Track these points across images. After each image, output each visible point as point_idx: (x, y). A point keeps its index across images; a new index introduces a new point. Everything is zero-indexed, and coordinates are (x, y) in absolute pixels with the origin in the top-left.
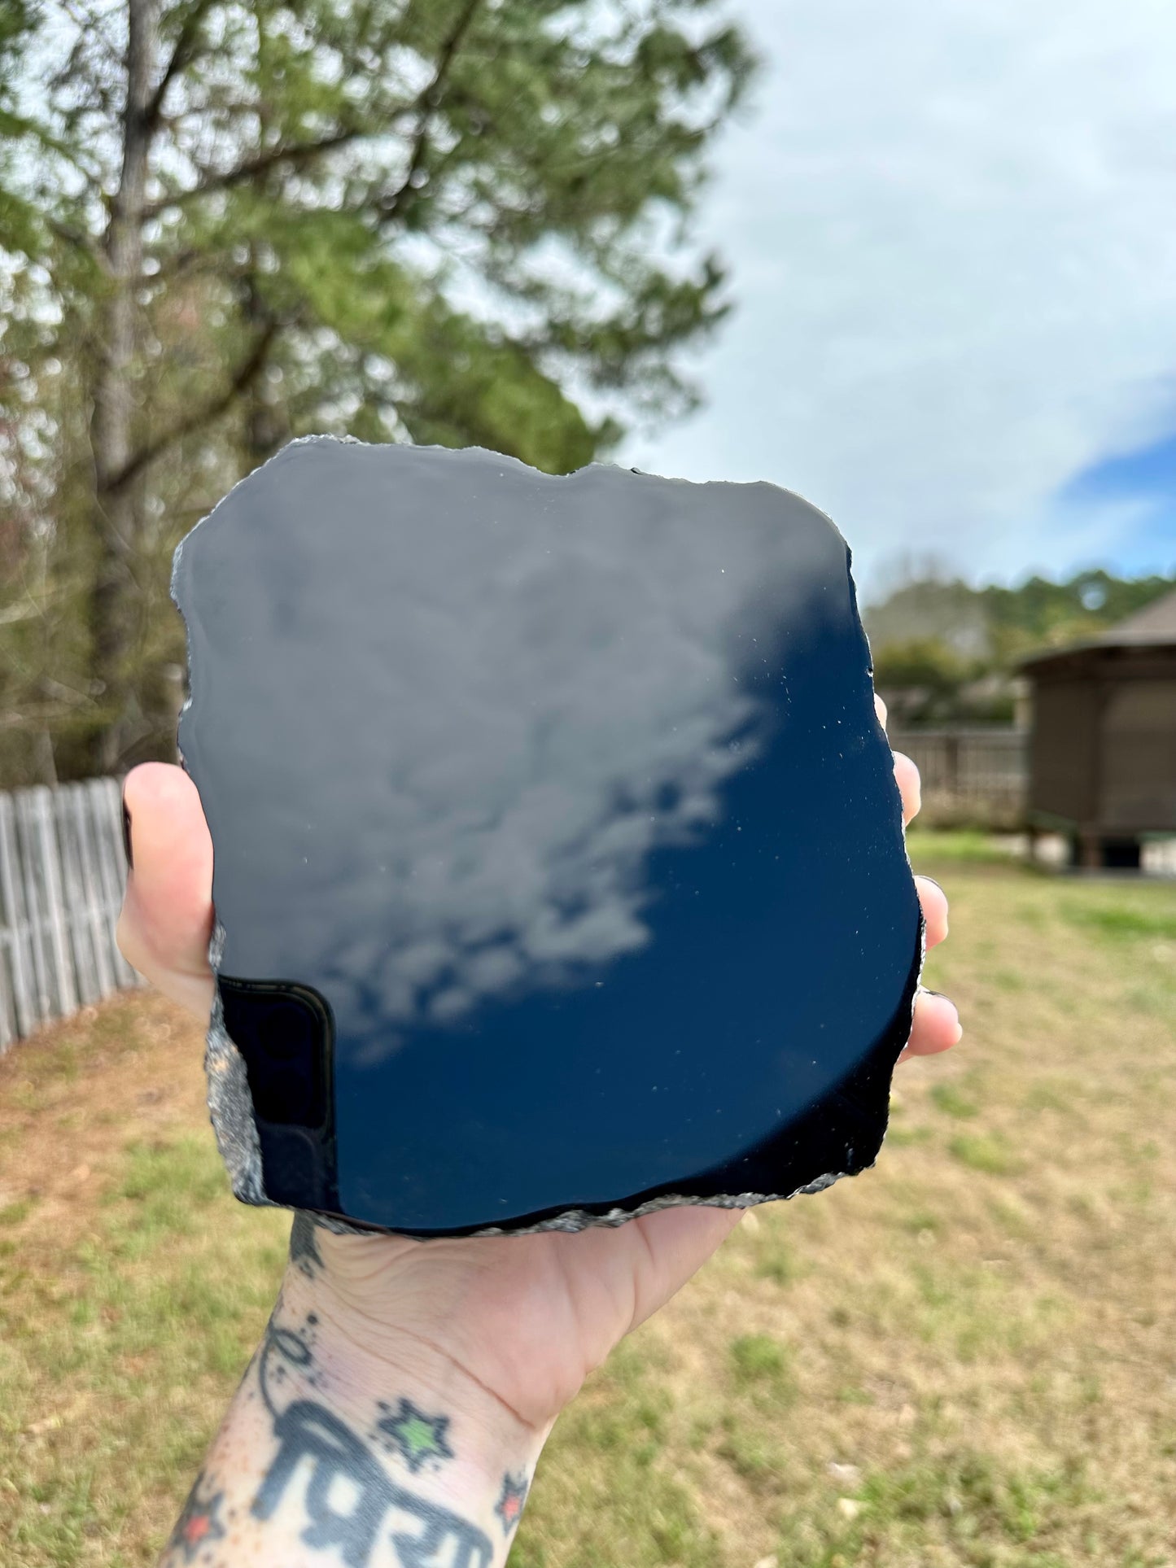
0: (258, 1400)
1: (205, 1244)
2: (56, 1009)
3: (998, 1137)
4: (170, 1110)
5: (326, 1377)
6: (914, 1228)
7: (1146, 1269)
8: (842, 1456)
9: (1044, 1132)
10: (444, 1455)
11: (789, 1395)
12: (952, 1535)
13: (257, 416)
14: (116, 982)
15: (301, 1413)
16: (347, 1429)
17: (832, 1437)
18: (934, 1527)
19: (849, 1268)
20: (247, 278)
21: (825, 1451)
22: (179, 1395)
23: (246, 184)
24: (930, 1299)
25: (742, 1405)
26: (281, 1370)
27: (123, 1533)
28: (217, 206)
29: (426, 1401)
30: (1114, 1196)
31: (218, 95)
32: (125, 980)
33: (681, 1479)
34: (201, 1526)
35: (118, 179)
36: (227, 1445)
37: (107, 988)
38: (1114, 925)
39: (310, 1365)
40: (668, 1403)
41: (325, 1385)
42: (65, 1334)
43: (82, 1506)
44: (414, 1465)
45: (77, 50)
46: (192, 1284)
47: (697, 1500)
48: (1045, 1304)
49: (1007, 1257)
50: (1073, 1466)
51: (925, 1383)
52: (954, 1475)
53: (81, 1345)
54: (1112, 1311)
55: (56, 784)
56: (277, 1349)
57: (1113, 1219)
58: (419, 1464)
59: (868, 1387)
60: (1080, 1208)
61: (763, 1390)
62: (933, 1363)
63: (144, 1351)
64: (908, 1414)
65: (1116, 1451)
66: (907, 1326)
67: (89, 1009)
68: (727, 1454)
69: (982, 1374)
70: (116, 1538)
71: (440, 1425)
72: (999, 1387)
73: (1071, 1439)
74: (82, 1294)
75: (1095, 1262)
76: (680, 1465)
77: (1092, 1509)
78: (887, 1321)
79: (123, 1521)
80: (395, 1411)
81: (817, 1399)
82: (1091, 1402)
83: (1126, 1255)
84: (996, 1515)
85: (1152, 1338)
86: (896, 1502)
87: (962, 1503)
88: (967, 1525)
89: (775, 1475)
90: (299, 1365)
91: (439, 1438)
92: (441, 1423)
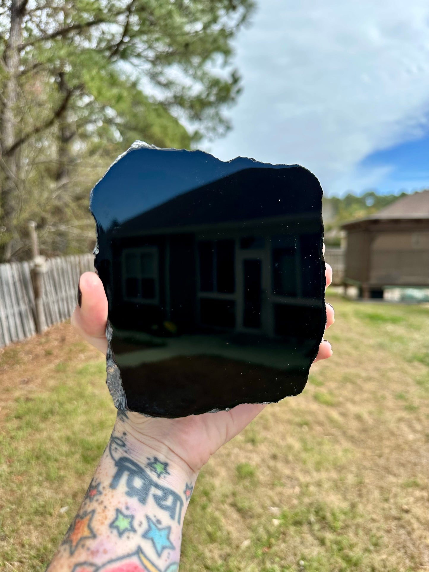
0: (109, 457)
1: (45, 434)
3: (331, 393)
4: (31, 386)
5: (130, 450)
6: (301, 425)
7: (381, 438)
8: (274, 504)
9: (347, 391)
10: (167, 474)
11: (256, 484)
12: (311, 531)
13: (64, 127)
15: (123, 460)
17: (271, 498)
18: (305, 528)
19: (278, 439)
20: (60, 74)
21: (268, 502)
22: (35, 489)
23: (59, 38)
24: (306, 450)
25: (239, 488)
26: (116, 449)
27: (14, 539)
28: (48, 45)
29: (162, 457)
30: (370, 413)
33: (217, 514)
34: (94, 492)
35: (9, 33)
37: (7, 341)
38: (373, 318)
39: (125, 447)
40: (213, 488)
41: (130, 453)
46: (40, 449)
47: (223, 521)
48: (346, 451)
49: (333, 435)
50: (353, 506)
51: (303, 478)
52: (313, 510)
54: (368, 453)
56: (114, 443)
57: (370, 421)
58: (160, 476)
59: (283, 480)
60: (359, 418)
61: (247, 483)
62: (306, 472)
63: (22, 474)
64: (297, 490)
65: (368, 500)
66: (298, 459)
67: (1, 349)
68: (233, 505)
69: (323, 475)
70: (12, 541)
73: (352, 496)
75: (363, 436)
76: (217, 509)
77: (360, 520)
78: (291, 458)
79: (14, 534)
80: (152, 460)
81: (265, 485)
82: (360, 484)
83: (374, 433)
84: (326, 523)
85: (382, 462)
86: (292, 520)
87: (315, 519)
88: (317, 527)
89: (250, 512)
90: (122, 447)
91: (166, 469)
92: (165, 465)
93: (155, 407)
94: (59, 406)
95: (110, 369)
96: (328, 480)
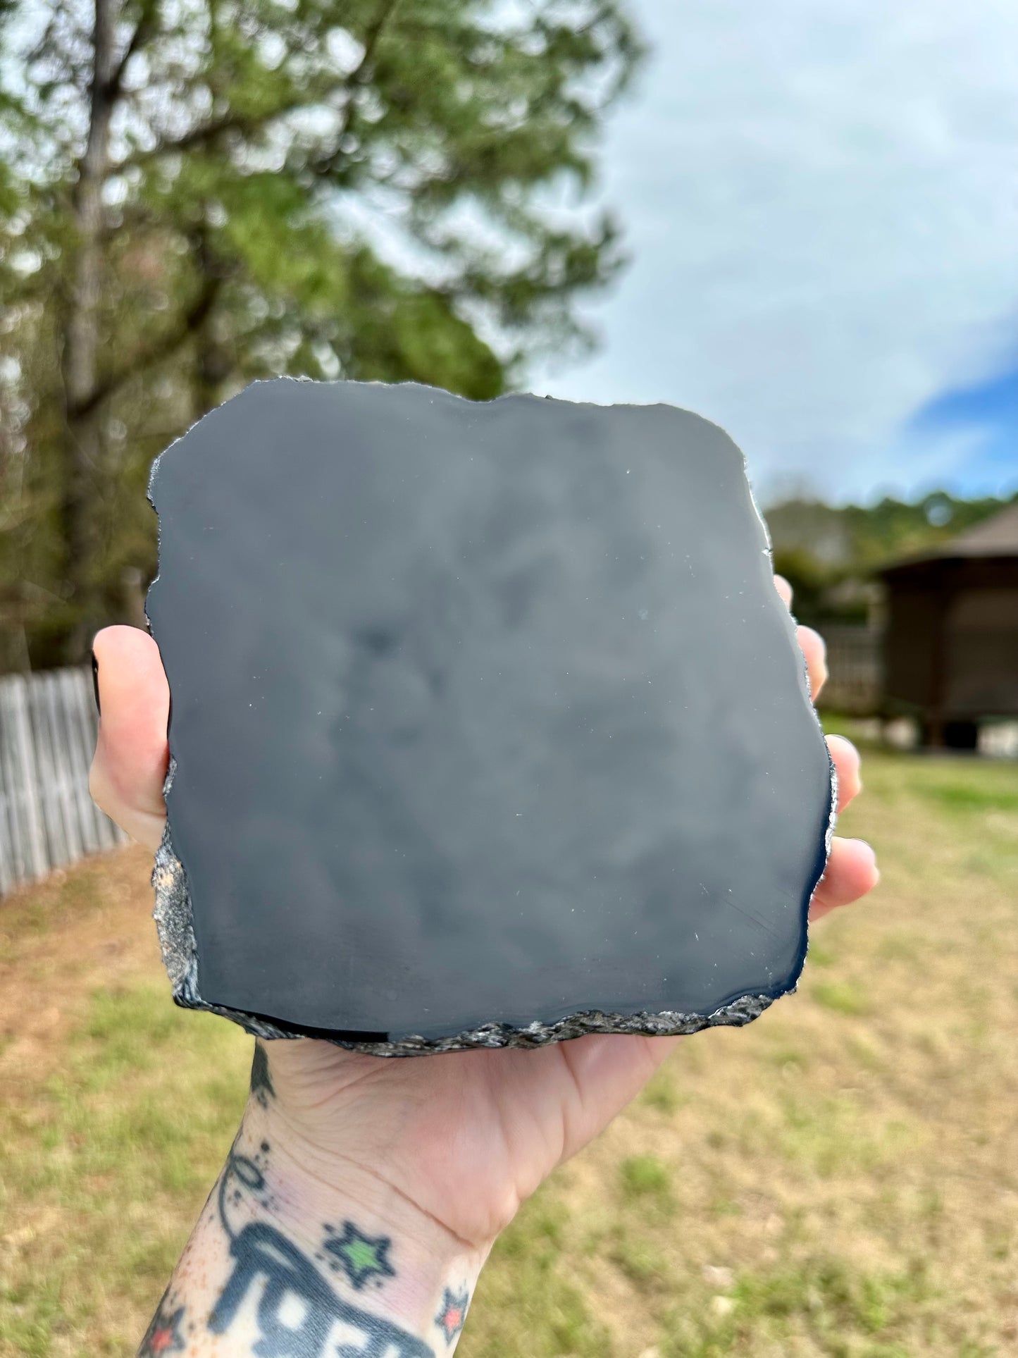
0: (217, 1221)
1: (160, 1077)
2: (30, 874)
3: (854, 981)
4: (130, 961)
5: (277, 1200)
6: (781, 1061)
7: (981, 1097)
8: (717, 1260)
9: (894, 979)
10: (386, 1274)
11: (670, 1208)
12: (812, 1330)
13: (208, 351)
14: (84, 849)
15: (255, 1235)
16: (295, 1249)
17: (709, 1245)
18: (796, 1322)
19: (724, 1097)
20: (199, 233)
21: (701, 1256)
22: (137, 1210)
23: (198, 149)
24: (795, 1122)
25: (631, 1218)
26: (238, 1195)
27: (88, 1331)
28: (173, 167)
29: (369, 1224)
30: (954, 1033)
31: (174, 71)
32: (91, 846)
33: (577, 1282)
34: (165, 1339)
35: (86, 143)
36: (189, 1264)
37: (75, 853)
38: (957, 800)
39: (263, 1190)
40: (565, 1216)
41: (277, 1209)
42: (36, 1157)
43: (52, 1307)
44: (358, 1281)
45: (50, 29)
46: (150, 1113)
47: (591, 1301)
48: (894, 1127)
49: (861, 1086)
50: (917, 1268)
51: (790, 1197)
52: (815, 1275)
53: (51, 1166)
54: (953, 1133)
55: (29, 673)
56: (235, 1175)
57: (952, 1051)
58: (363, 1282)
59: (738, 1200)
60: (925, 1045)
61: (649, 1203)
62: (795, 1179)
63: (106, 1171)
64: (774, 1225)
65: (953, 1252)
66: (774, 1147)
67: (59, 871)
68: (617, 1260)
69: (839, 1190)
70: (81, 1335)
71: (382, 1246)
72: (854, 1200)
73: (915, 1242)
74: (52, 1122)
75: (936, 1092)
76: (576, 1269)
77: (932, 1305)
78: (758, 1142)
79: (89, 1320)
80: (340, 1233)
81: (694, 1212)
82: (933, 1213)
83: (965, 1083)
84: (851, 1310)
85: (986, 1157)
86: (763, 1299)
87: (822, 1299)
88: (825, 1319)
89: (660, 1277)
90: (254, 1189)
91: (381, 1257)
92: (383, 1244)
95: (163, 876)
96: (852, 1199)
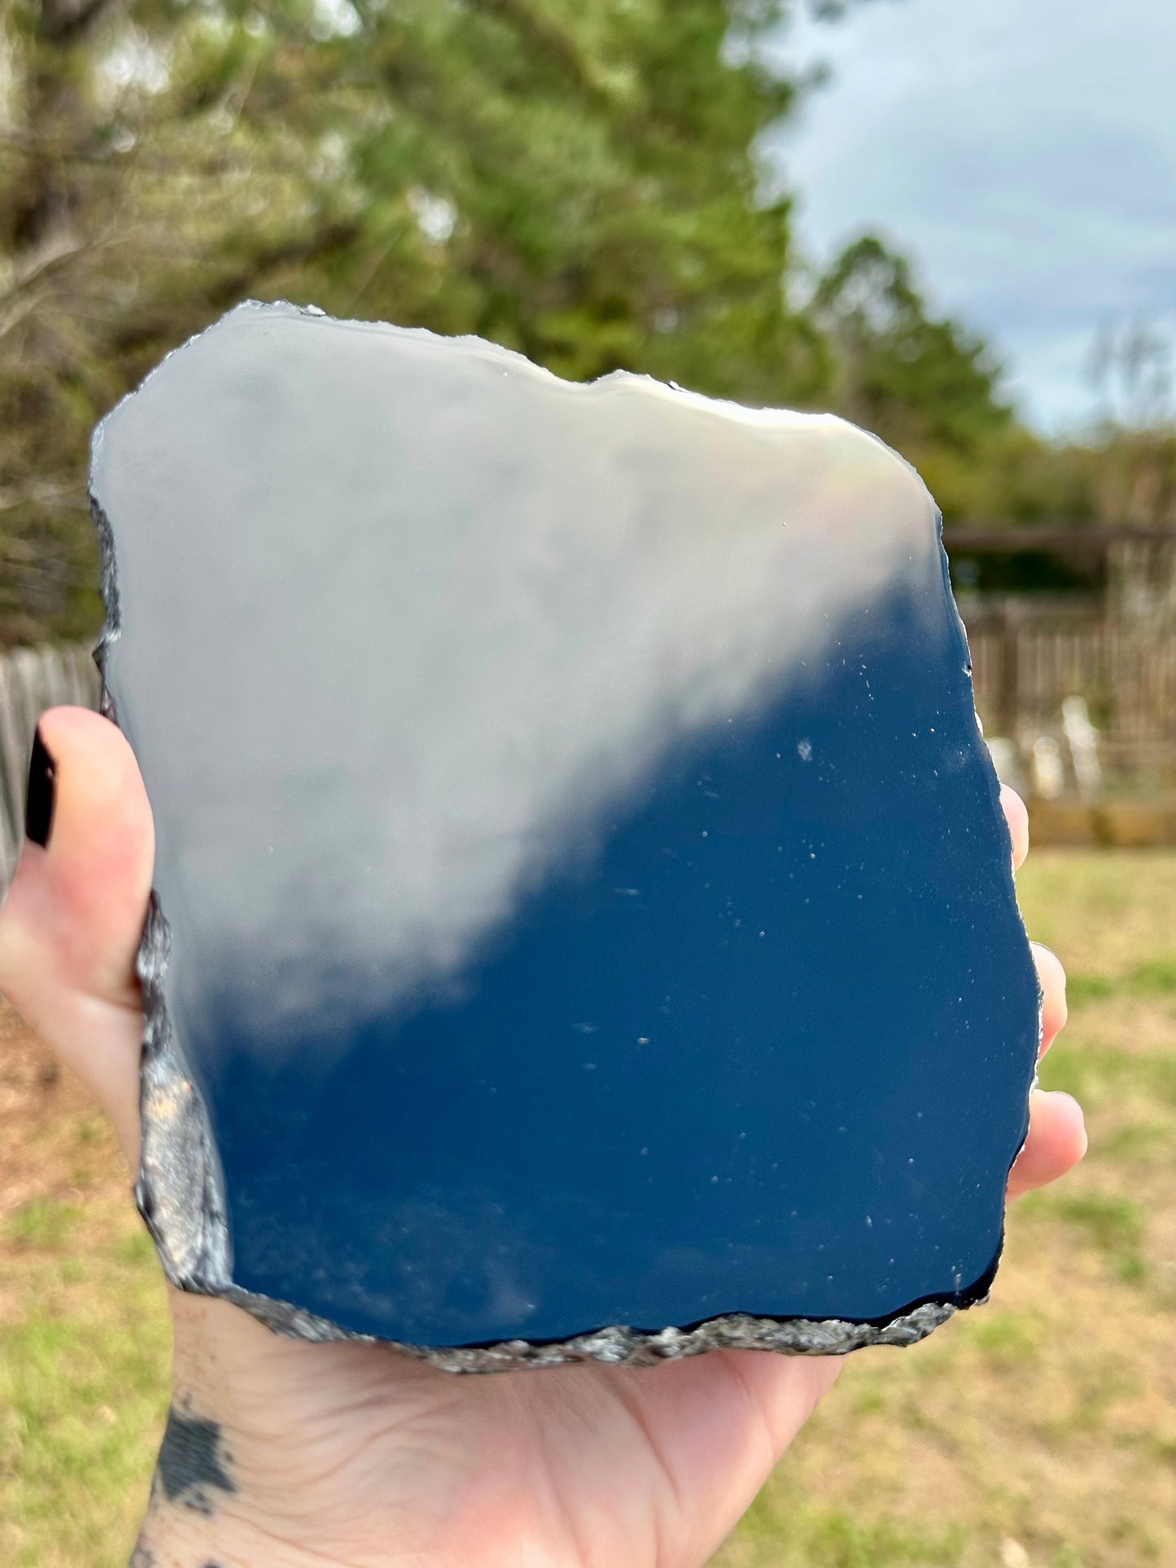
93: (357, 1288)
94: (26, 1431)
95: (160, 1101)
